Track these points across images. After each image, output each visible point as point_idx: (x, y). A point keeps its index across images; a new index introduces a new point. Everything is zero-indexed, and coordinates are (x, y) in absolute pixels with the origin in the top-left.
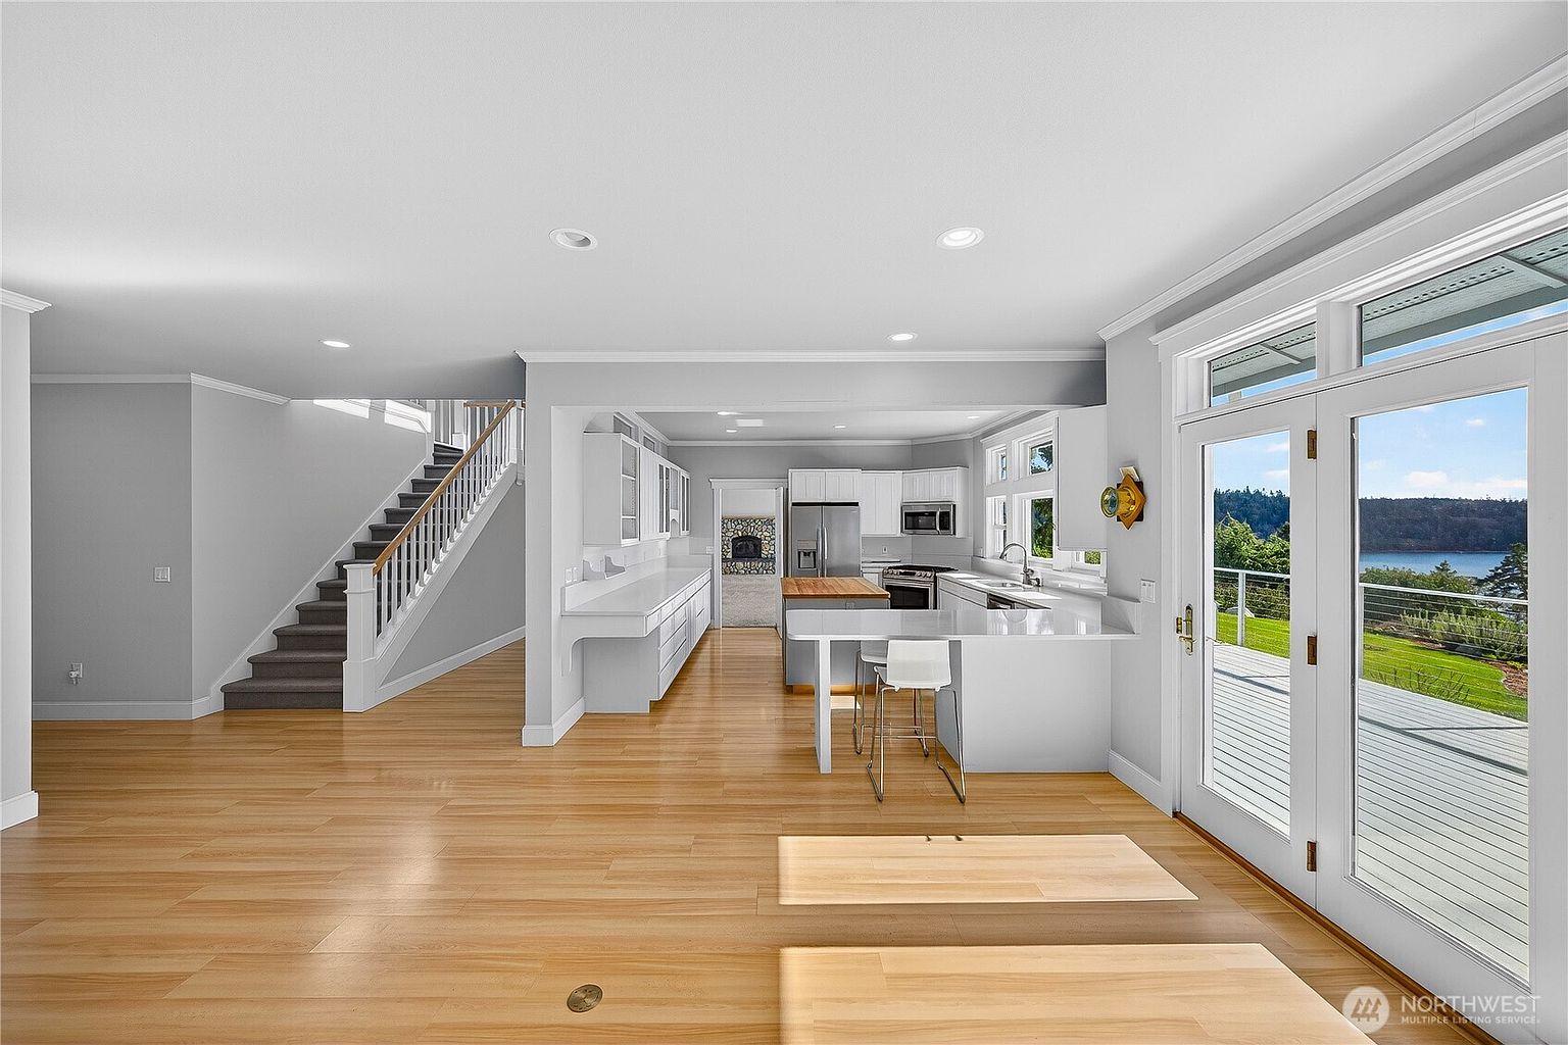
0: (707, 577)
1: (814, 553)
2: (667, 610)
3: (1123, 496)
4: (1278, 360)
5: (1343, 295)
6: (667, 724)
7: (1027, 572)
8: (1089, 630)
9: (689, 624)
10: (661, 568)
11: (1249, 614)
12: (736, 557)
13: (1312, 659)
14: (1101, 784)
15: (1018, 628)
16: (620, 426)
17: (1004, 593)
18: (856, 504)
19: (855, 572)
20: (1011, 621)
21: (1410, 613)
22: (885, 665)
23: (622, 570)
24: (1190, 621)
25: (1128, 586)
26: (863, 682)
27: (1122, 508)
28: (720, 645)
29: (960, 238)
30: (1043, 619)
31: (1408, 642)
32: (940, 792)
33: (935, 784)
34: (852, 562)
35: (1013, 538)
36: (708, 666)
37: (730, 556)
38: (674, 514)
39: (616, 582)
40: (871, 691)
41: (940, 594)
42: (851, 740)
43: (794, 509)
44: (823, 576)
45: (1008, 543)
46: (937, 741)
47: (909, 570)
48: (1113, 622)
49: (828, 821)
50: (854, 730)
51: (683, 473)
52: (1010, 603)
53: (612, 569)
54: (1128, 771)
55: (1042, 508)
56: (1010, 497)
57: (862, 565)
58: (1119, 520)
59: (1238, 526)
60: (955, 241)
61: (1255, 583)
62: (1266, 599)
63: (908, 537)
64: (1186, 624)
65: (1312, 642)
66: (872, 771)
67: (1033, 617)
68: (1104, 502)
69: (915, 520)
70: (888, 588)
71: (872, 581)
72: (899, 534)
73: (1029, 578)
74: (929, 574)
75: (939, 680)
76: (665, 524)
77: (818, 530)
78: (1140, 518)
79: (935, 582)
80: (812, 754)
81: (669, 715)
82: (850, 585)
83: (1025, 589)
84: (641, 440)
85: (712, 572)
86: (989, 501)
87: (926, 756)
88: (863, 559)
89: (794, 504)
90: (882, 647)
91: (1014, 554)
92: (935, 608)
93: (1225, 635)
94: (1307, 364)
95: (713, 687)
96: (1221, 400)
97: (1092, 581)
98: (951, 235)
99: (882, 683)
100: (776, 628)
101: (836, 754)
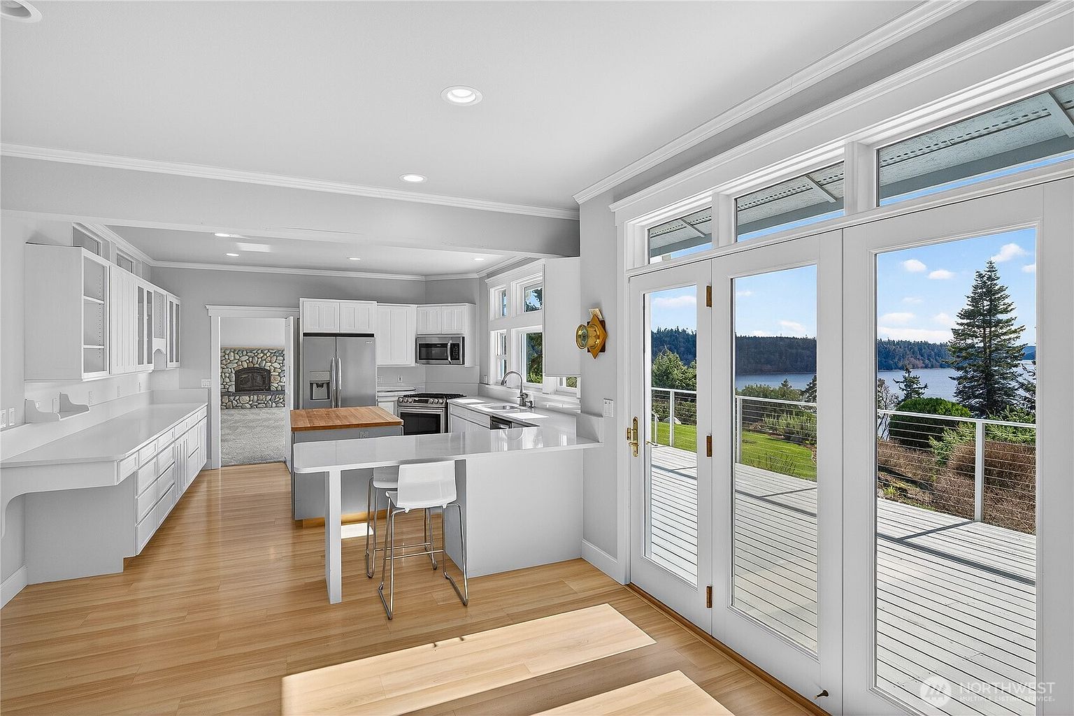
0: (201, 412)
1: (328, 384)
2: (148, 452)
3: (591, 332)
4: (690, 232)
5: (727, 189)
6: (147, 581)
7: (523, 396)
8: (569, 442)
9: (178, 467)
10: (142, 405)
11: (678, 422)
12: (240, 389)
13: (710, 453)
14: (576, 568)
15: (515, 444)
16: (80, 239)
17: (504, 415)
18: (372, 335)
19: (372, 401)
20: (510, 438)
21: (768, 416)
22: (396, 490)
23: (84, 408)
24: (636, 429)
25: (595, 405)
26: (376, 508)
27: (591, 342)
28: (219, 485)
29: (461, 96)
30: (537, 436)
31: (766, 436)
32: (446, 600)
33: (442, 594)
34: (368, 391)
35: (513, 366)
36: (203, 511)
37: (232, 389)
38: (159, 344)
39: (75, 424)
40: (383, 516)
41: (451, 418)
42: (363, 565)
43: (305, 339)
44: (337, 406)
45: (507, 372)
46: (444, 554)
47: (424, 398)
48: (585, 434)
49: (338, 650)
50: (367, 556)
51: (171, 298)
52: (508, 423)
53: (67, 408)
54: (595, 554)
55: (535, 341)
56: (509, 332)
57: (377, 394)
58: (589, 351)
59: (671, 356)
60: (457, 97)
61: (682, 399)
62: (688, 411)
63: (423, 368)
64: (633, 433)
65: (709, 439)
66: (384, 592)
67: (528, 435)
68: (578, 336)
69: (428, 351)
70: (403, 415)
71: (388, 410)
72: (413, 364)
73: (525, 403)
74: (441, 401)
75: (445, 498)
76: (146, 353)
77: (332, 360)
78: (603, 350)
79: (446, 408)
80: (323, 586)
81: (150, 572)
82: (364, 415)
83: (521, 411)
84: (113, 256)
85: (209, 407)
86: (493, 334)
87: (435, 569)
88: (378, 389)
89: (305, 335)
90: (393, 473)
91: (512, 379)
92: (446, 431)
93: (661, 439)
94: (707, 238)
95: (209, 532)
96: (656, 260)
97: (569, 402)
98: (453, 91)
99: (393, 507)
100: (285, 462)
101: (346, 582)
